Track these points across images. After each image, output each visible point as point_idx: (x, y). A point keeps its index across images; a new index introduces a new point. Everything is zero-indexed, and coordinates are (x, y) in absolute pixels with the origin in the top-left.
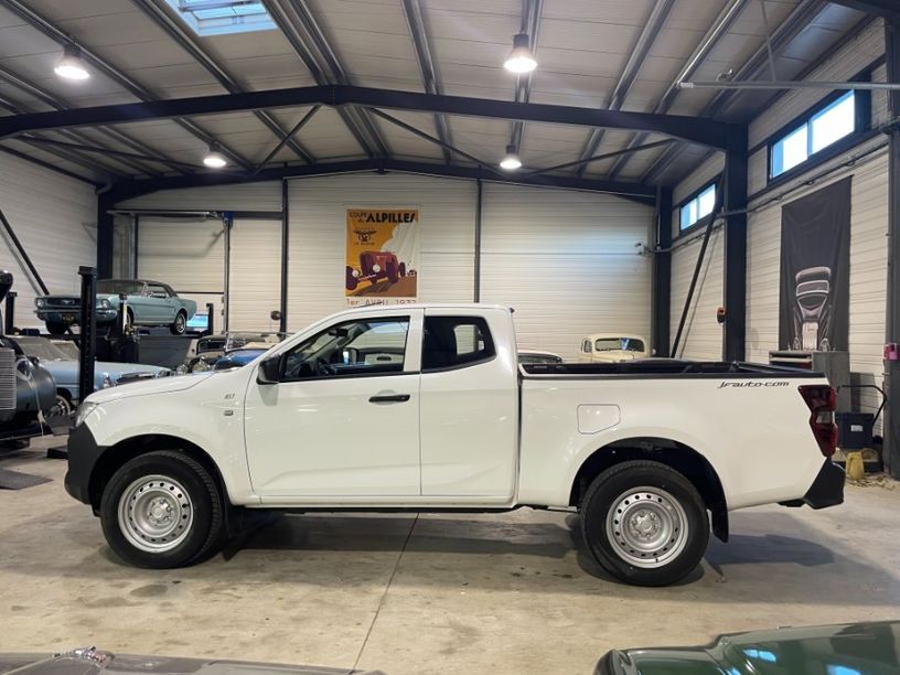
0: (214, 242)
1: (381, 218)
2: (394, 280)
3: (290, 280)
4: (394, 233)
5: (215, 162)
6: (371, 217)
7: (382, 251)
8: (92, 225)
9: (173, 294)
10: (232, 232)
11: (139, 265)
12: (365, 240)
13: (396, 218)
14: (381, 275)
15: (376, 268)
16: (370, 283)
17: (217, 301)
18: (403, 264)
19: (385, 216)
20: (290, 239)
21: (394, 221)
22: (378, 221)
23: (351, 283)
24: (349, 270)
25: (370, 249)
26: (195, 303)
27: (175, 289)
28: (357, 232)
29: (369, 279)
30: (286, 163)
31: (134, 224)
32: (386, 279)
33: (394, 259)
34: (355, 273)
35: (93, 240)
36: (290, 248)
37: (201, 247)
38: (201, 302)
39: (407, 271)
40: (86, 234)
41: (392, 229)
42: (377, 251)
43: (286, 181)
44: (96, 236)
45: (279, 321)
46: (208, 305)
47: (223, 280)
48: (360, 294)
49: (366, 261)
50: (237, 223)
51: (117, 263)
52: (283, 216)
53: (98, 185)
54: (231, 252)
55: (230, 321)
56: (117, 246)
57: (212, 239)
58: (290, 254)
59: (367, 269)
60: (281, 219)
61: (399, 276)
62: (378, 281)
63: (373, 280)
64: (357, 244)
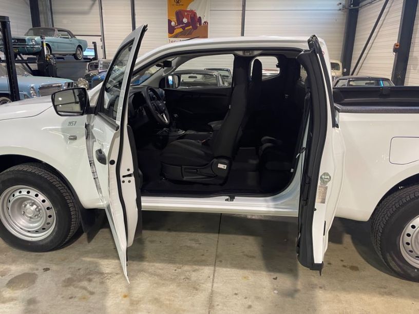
0: (93, 4)
2: (195, 28)
7: (188, 9)
9: (73, 36)
11: (54, 19)
12: (178, 3)
14: (187, 24)
15: (185, 20)
16: (181, 30)
17: (98, 40)
18: (200, 18)
23: (171, 30)
24: (170, 22)
25: (181, 8)
26: (86, 41)
27: (74, 33)
29: (181, 27)
32: (191, 27)
33: (195, 14)
34: (173, 24)
35: (26, 3)
36: (136, 8)
37: (86, 8)
38: (89, 41)
39: (203, 22)
42: (185, 9)
46: (94, 43)
47: (100, 28)
48: (176, 36)
49: (179, 15)
51: (42, 18)
54: (103, 11)
55: (106, 52)
56: (40, 8)
57: (92, 2)
58: (136, 11)
59: (180, 21)
61: (198, 26)
62: (186, 28)
63: (183, 28)
64: (173, 5)
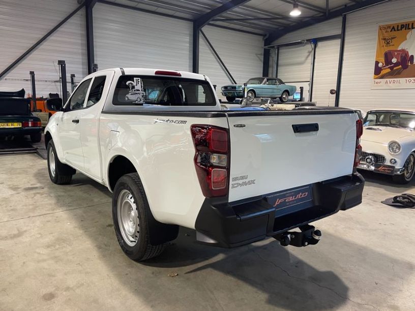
0: (308, 56)
1: (399, 28)
2: (405, 67)
3: (343, 72)
4: (408, 37)
5: (295, 13)
6: (393, 28)
7: (399, 48)
8: (261, 55)
9: (284, 83)
10: (317, 50)
12: (388, 43)
13: (410, 27)
14: (396, 64)
15: (394, 60)
16: (389, 70)
17: (306, 87)
18: (412, 56)
19: (403, 26)
20: (345, 49)
21: (409, 29)
22: (398, 30)
23: (378, 71)
24: (377, 63)
25: (391, 48)
26: (295, 87)
28: (384, 39)
29: (389, 68)
30: (346, 5)
31: (277, 52)
32: (400, 66)
33: (407, 53)
34: (380, 65)
35: (261, 60)
36: (345, 54)
37: (302, 59)
38: (298, 86)
40: (258, 58)
41: (406, 34)
42: (395, 49)
43: (345, 15)
44: (262, 59)
45: (335, 95)
46: (300, 88)
47: (310, 75)
48: (382, 77)
49: (388, 57)
50: (320, 44)
51: (270, 70)
52: (342, 37)
53: (264, 35)
54: (316, 60)
55: (313, 96)
56: (271, 63)
57: (308, 54)
58: (345, 57)
59: (388, 61)
60: (340, 38)
61: (409, 64)
62: (395, 68)
63: (391, 68)
64: (383, 46)
